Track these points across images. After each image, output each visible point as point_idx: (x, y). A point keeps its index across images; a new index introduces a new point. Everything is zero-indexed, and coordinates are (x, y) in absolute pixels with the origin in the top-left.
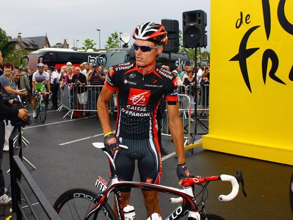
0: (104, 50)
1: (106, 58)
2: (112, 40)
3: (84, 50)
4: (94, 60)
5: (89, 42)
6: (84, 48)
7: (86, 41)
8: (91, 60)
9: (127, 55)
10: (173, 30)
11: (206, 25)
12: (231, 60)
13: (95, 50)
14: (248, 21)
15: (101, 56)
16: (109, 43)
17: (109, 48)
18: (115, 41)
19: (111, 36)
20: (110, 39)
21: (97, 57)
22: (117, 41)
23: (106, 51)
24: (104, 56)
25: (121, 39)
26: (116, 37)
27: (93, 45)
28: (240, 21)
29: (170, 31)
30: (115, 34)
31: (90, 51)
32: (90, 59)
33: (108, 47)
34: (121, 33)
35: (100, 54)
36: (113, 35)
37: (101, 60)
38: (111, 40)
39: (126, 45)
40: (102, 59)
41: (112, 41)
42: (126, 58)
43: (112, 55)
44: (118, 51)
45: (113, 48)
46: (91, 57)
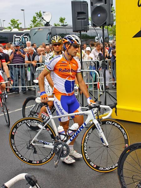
0: (29, 29)
1: (30, 37)
2: (37, 19)
3: (10, 30)
4: (19, 39)
5: (14, 22)
6: (10, 28)
7: (12, 21)
8: (16, 39)
9: (49, 33)
10: (82, 11)
15: (25, 35)
17: (34, 27)
18: (39, 20)
19: (36, 16)
20: (35, 18)
21: (22, 36)
22: (41, 20)
23: (29, 30)
24: (28, 34)
25: (43, 18)
26: (40, 16)
29: (80, 11)
30: (40, 13)
31: (15, 30)
32: (15, 38)
34: (44, 12)
35: (23, 33)
36: (37, 14)
38: (35, 20)
39: (47, 24)
40: (26, 38)
41: (37, 20)
42: (48, 35)
43: (35, 34)
44: (40, 30)
45: (37, 26)
46: (16, 36)
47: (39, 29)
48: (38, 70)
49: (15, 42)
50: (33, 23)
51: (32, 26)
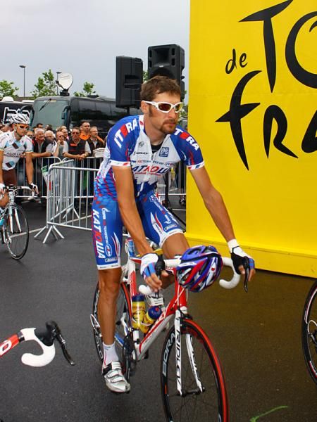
0: (30, 98)
1: (33, 112)
2: (45, 83)
5: (6, 85)
7: (2, 84)
8: (8, 115)
9: (66, 108)
10: (133, 74)
11: (183, 67)
12: (218, 121)
13: (16, 98)
14: (243, 64)
15: (25, 109)
16: (40, 87)
17: (39, 96)
18: (49, 85)
19: (42, 77)
20: (41, 81)
21: (19, 110)
22: (52, 86)
23: (33, 101)
24: (29, 108)
25: (57, 82)
26: (51, 78)
27: (13, 91)
28: (231, 62)
29: (129, 74)
30: (50, 73)
31: (8, 99)
32: (7, 112)
33: (38, 94)
34: (58, 73)
35: (23, 105)
36: (46, 75)
38: (42, 84)
39: (65, 93)
41: (44, 85)
42: (65, 112)
43: (43, 107)
44: (52, 101)
45: (44, 95)
46: (9, 110)
47: (50, 100)
49: (5, 119)
50: (37, 89)
51: (36, 94)
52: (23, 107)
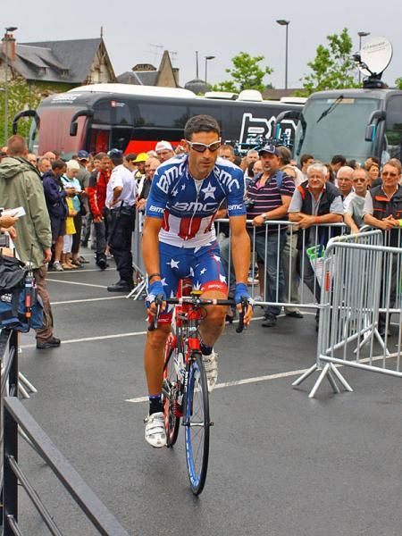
0: (297, 93)
1: (304, 125)
2: (332, 57)
3: (230, 95)
4: (262, 130)
5: (247, 64)
6: (229, 87)
7: (238, 62)
8: (250, 130)
9: (374, 117)
13: (269, 92)
15: (287, 117)
16: (319, 68)
17: (319, 89)
18: (340, 63)
19: (327, 46)
20: (323, 54)
21: (273, 118)
22: (347, 64)
23: (304, 100)
24: (296, 115)
25: (358, 58)
26: (346, 48)
27: (260, 75)
30: (344, 36)
31: (251, 96)
32: (249, 124)
33: (316, 83)
34: (362, 35)
35: (283, 109)
36: (334, 39)
37: (288, 131)
38: (325, 61)
39: (374, 82)
40: (290, 126)
41: (331, 63)
42: (374, 125)
43: (324, 114)
44: (344, 101)
45: (330, 87)
46: (252, 120)
47: (342, 97)
48: (334, 247)
49: (244, 141)
50: (314, 73)
51: (311, 84)
52: (283, 114)
